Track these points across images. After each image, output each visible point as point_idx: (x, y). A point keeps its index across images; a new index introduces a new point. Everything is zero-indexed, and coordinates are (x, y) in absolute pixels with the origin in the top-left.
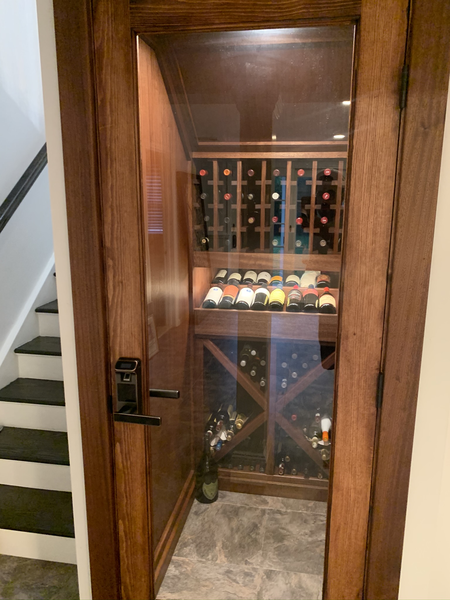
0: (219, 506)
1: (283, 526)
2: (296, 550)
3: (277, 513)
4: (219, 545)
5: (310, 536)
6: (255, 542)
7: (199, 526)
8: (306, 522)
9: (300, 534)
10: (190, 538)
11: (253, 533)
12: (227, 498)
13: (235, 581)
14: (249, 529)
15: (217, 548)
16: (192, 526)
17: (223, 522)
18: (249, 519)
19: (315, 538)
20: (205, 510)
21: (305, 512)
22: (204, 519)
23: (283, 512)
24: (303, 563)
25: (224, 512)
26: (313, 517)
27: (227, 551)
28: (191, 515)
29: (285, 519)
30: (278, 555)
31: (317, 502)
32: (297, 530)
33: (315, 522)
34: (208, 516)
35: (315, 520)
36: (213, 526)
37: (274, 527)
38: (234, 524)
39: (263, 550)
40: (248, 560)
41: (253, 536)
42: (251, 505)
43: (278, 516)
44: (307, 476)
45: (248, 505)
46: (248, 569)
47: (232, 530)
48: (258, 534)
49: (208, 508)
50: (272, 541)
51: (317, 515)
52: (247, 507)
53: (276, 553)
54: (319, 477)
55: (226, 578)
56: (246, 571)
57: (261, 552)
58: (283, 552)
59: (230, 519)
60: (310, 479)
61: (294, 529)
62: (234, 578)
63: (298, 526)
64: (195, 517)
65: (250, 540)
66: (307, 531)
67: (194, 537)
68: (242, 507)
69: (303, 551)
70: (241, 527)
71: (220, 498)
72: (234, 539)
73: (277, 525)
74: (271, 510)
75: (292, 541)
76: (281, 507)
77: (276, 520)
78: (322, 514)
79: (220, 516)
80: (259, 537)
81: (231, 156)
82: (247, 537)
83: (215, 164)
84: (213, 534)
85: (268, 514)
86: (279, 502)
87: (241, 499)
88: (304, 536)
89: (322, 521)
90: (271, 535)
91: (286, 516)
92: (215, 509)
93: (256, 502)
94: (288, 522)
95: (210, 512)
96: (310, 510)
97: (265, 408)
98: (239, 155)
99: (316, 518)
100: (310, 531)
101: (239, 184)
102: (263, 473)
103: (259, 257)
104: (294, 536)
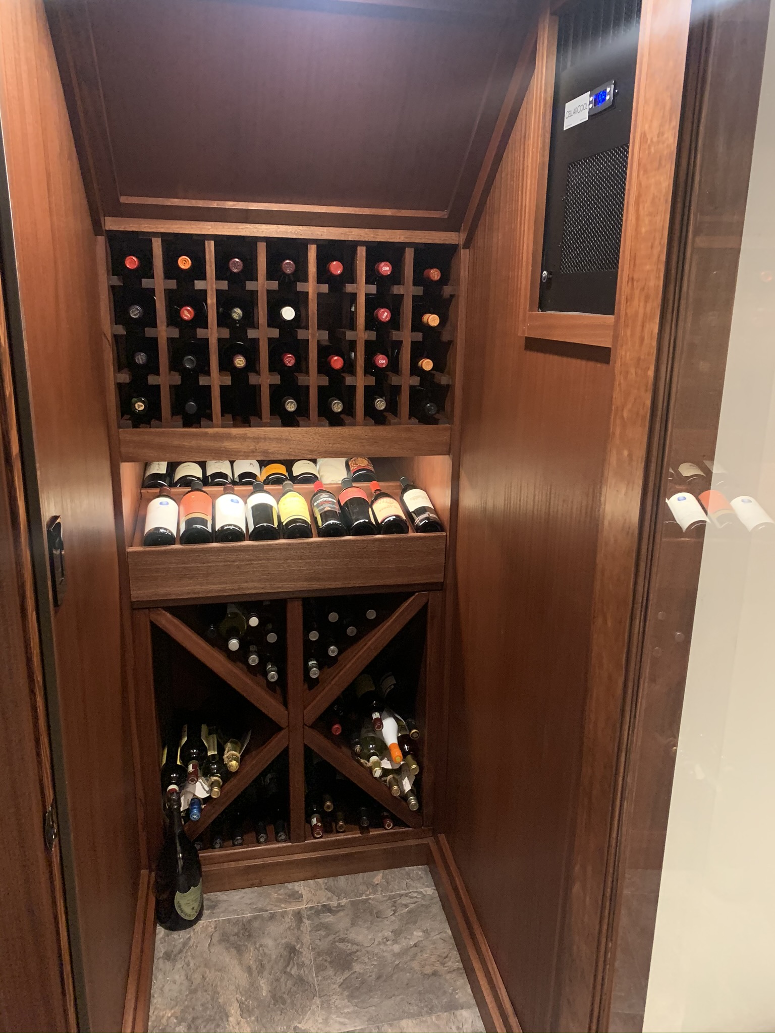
0: (211, 930)
1: (342, 936)
2: (378, 978)
3: (323, 912)
4: (233, 1011)
5: (395, 941)
6: (301, 981)
7: (181, 984)
8: (379, 915)
9: (376, 943)
10: (169, 1015)
11: (290, 966)
12: (223, 906)
14: (282, 961)
15: (231, 1019)
16: (167, 988)
17: (227, 958)
18: (276, 940)
19: (404, 943)
20: (185, 944)
21: (372, 896)
22: (188, 964)
23: (334, 907)
24: (398, 998)
25: (225, 939)
26: (389, 903)
27: (253, 1018)
28: (160, 964)
29: (340, 921)
30: (351, 997)
31: (387, 871)
32: (370, 937)
33: (395, 911)
34: (193, 957)
35: (394, 908)
36: (210, 975)
37: (324, 944)
38: (250, 957)
39: (320, 997)
40: (299, 1026)
41: (293, 972)
42: (271, 909)
43: (328, 918)
44: (363, 830)
45: (267, 911)
47: (249, 970)
48: (301, 965)
49: (189, 938)
50: (330, 972)
51: (394, 897)
52: (265, 914)
53: (346, 993)
54: (387, 828)
57: (317, 1001)
58: (357, 989)
59: (239, 950)
60: (371, 833)
61: (362, 935)
63: (368, 928)
64: (168, 965)
65: (290, 983)
66: (388, 934)
67: (178, 1009)
68: (255, 918)
69: (392, 976)
70: (265, 962)
71: (208, 909)
72: (258, 989)
73: (331, 938)
74: (312, 908)
75: (367, 960)
76: (329, 899)
77: (326, 927)
78: (402, 892)
79: (218, 949)
80: (306, 972)
81: (192, 228)
82: (283, 977)
83: (157, 245)
84: (215, 992)
85: (308, 919)
86: (321, 889)
87: (249, 902)
88: (385, 943)
89: (406, 906)
90: (326, 961)
91: (341, 914)
92: (205, 937)
93: (280, 901)
94: (349, 925)
95: (197, 946)
96: (379, 889)
97: (283, 723)
98: (210, 227)
99: (395, 902)
100: (392, 932)
101: (212, 288)
102: (285, 841)
103: (262, 436)
104: (368, 949)
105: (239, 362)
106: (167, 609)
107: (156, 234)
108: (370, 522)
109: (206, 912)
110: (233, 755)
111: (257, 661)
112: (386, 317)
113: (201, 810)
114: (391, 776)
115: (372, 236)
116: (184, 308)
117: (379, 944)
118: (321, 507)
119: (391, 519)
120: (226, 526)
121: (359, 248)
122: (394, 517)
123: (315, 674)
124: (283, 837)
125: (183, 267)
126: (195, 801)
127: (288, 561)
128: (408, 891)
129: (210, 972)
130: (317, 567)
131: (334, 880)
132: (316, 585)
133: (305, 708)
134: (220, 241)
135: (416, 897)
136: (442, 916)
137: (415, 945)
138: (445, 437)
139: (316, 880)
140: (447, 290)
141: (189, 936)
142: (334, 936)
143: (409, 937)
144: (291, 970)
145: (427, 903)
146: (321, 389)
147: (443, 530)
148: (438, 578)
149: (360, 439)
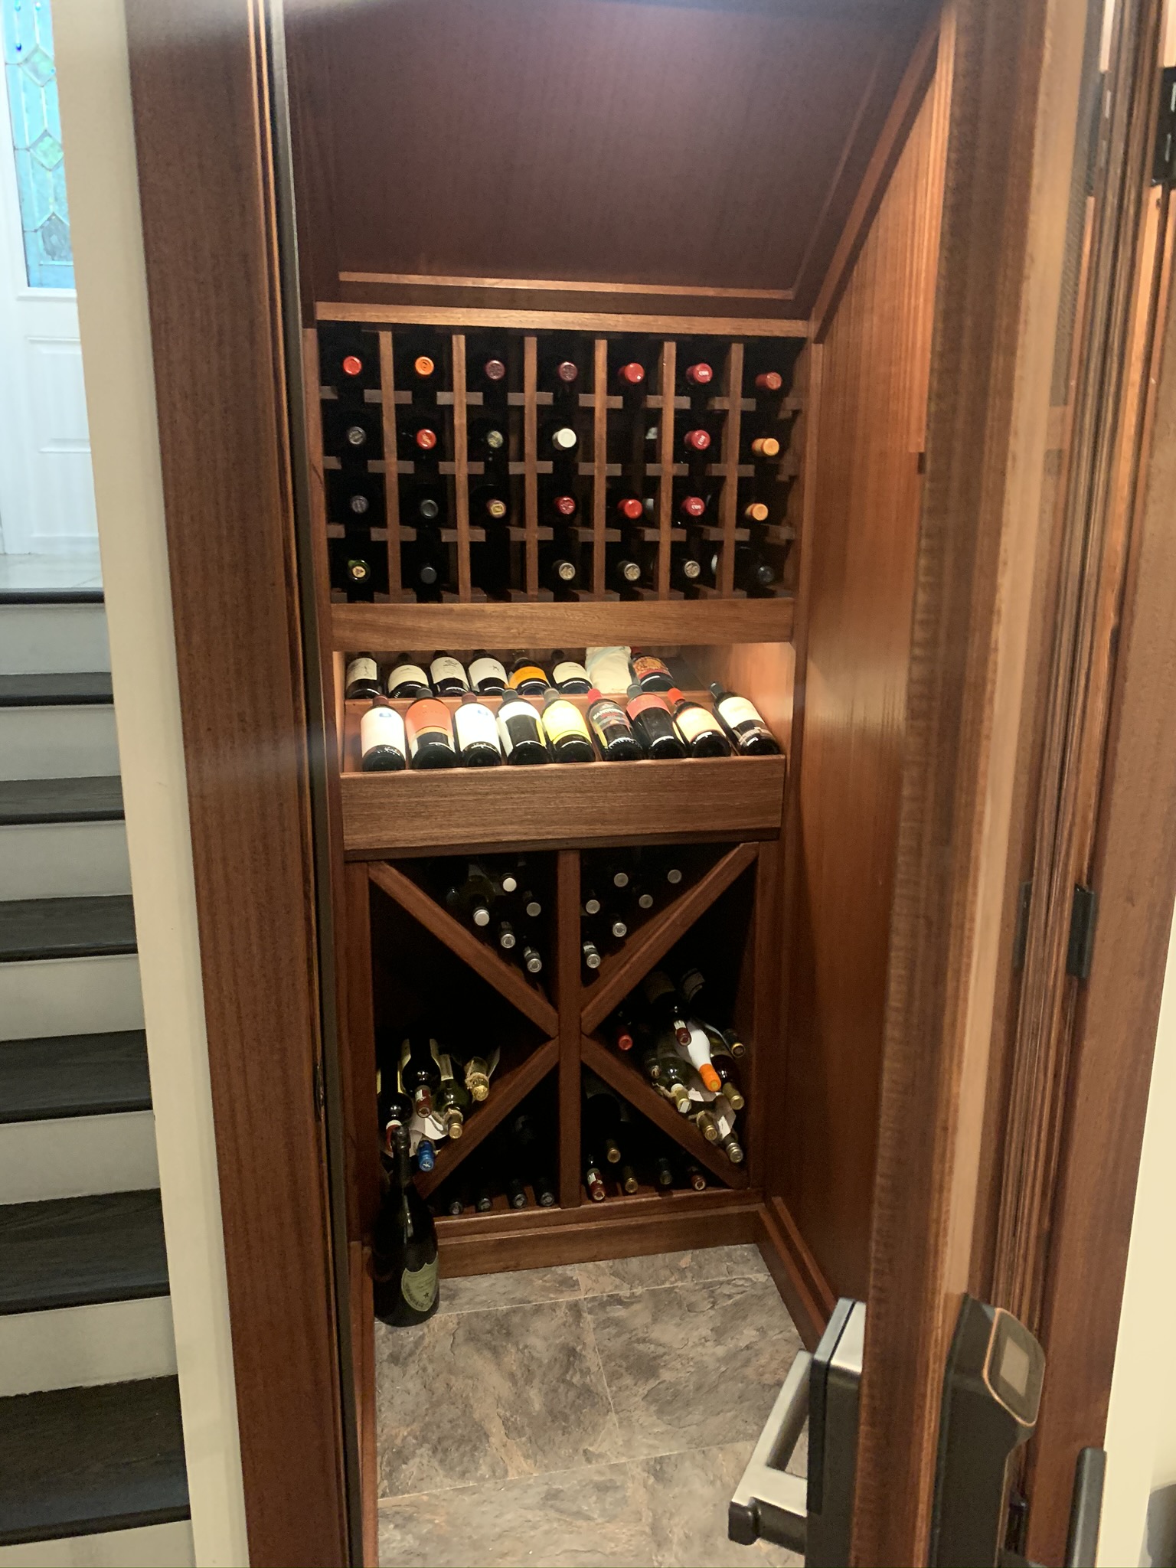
0: (451, 1326)
1: (641, 1335)
2: (698, 1389)
3: (610, 1304)
4: (494, 1430)
5: (717, 1343)
6: (587, 1393)
7: (417, 1394)
8: (691, 1308)
9: (690, 1344)
10: (405, 1434)
11: (570, 1372)
12: (464, 1298)
13: (578, 1514)
14: (558, 1366)
15: (492, 1440)
16: (397, 1401)
17: (480, 1363)
18: (546, 1339)
19: (731, 1344)
20: (417, 1344)
21: (679, 1284)
22: (424, 1370)
23: (627, 1298)
24: (730, 1415)
25: (472, 1337)
26: (705, 1293)
27: (524, 1439)
28: (383, 1369)
29: (639, 1317)
30: (660, 1412)
31: (697, 1252)
32: (681, 1336)
33: (714, 1303)
34: (431, 1360)
35: (712, 1300)
36: (458, 1384)
37: (617, 1345)
38: (512, 1359)
39: (617, 1413)
40: (591, 1449)
41: (575, 1380)
42: (536, 1300)
43: (619, 1312)
44: (662, 1190)
45: (530, 1302)
46: (600, 1473)
47: (512, 1376)
48: (586, 1372)
49: (422, 1337)
50: (628, 1380)
51: (711, 1284)
52: (528, 1307)
53: (653, 1408)
54: (697, 1188)
55: (553, 1514)
56: (597, 1478)
57: (613, 1417)
58: (670, 1403)
59: (495, 1351)
60: (674, 1196)
61: (669, 1333)
62: (575, 1509)
63: (678, 1325)
64: (396, 1371)
65: (572, 1394)
66: (705, 1331)
67: (416, 1427)
68: (514, 1311)
69: (716, 1387)
70: (534, 1366)
71: (445, 1299)
72: (527, 1401)
73: (626, 1337)
74: (594, 1299)
75: (679, 1366)
76: (616, 1287)
77: (617, 1323)
78: (722, 1278)
79: (464, 1349)
80: (594, 1381)
81: (436, 317)
82: (562, 1387)
83: (386, 340)
84: (466, 1406)
85: (589, 1313)
86: (604, 1274)
87: (503, 1290)
88: (703, 1345)
89: (730, 1296)
90: (620, 1366)
91: (637, 1307)
92: (444, 1335)
93: (544, 1289)
94: (649, 1320)
95: (434, 1347)
96: (689, 1275)
97: (551, 1030)
98: (460, 315)
99: (713, 1292)
100: (712, 1330)
101: (461, 401)
102: (551, 1206)
103: (529, 615)
104: (678, 1352)
105: (497, 509)
106: (393, 863)
107: (385, 326)
108: (676, 739)
109: (442, 1304)
110: (479, 1077)
111: (513, 942)
112: (704, 443)
113: (434, 1157)
114: (702, 1113)
115: (686, 326)
116: (421, 432)
117: (695, 1345)
118: (605, 721)
119: (706, 735)
120: (475, 744)
121: (666, 345)
122: (710, 733)
123: (594, 962)
124: (549, 1199)
125: (422, 372)
126: (426, 1144)
127: (562, 795)
128: (729, 1278)
129: (456, 1381)
130: (601, 804)
131: (622, 1264)
132: (601, 830)
133: (582, 1010)
134: (473, 335)
135: (742, 1285)
136: (782, 1311)
137: (747, 1347)
138: (784, 615)
139: (597, 1263)
140: (790, 403)
141: (421, 1333)
142: (628, 1336)
143: (738, 1337)
144: (572, 1378)
145: (760, 1293)
146: (610, 546)
147: (779, 751)
148: (773, 821)
149: (664, 618)
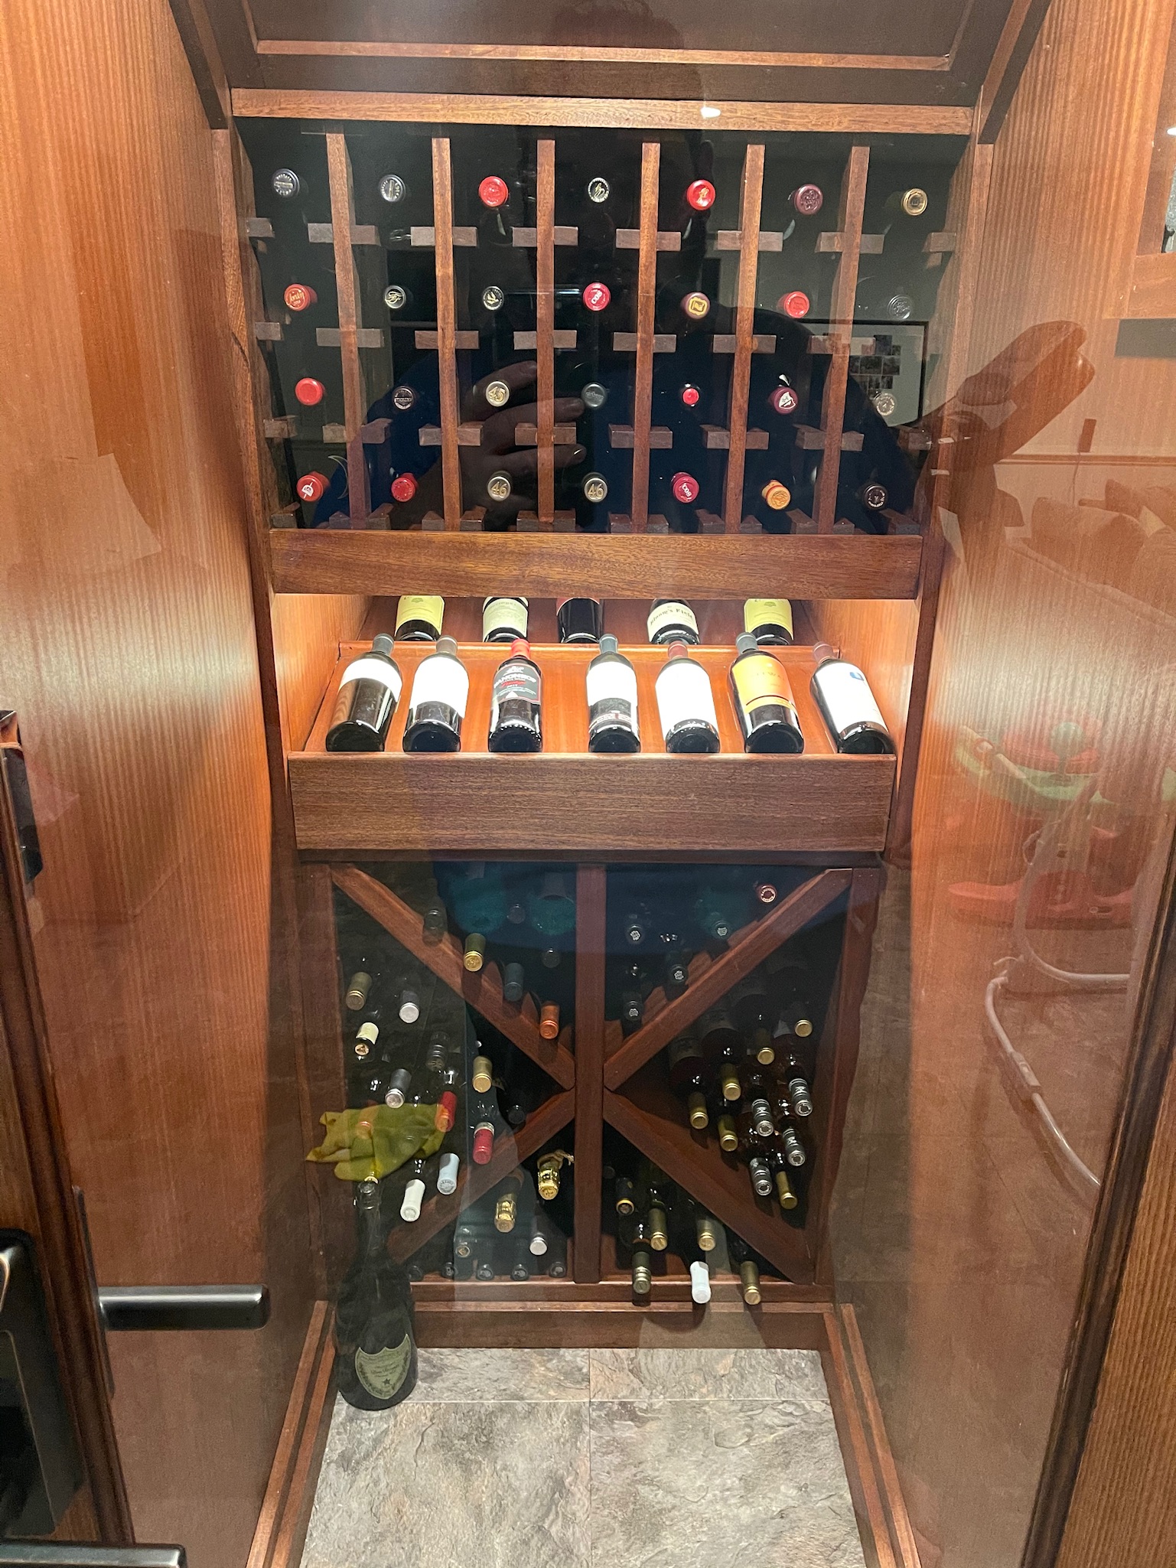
0: (423, 1420)
1: (649, 1472)
3: (620, 1417)
5: (745, 1500)
6: (565, 1551)
7: (360, 1519)
8: (719, 1439)
9: (709, 1496)
11: (551, 1517)
12: (451, 1376)
14: (537, 1503)
16: (334, 1525)
17: (444, 1483)
18: (531, 1459)
19: (761, 1506)
20: (377, 1441)
21: (712, 1399)
22: (376, 1483)
23: (641, 1410)
25: (445, 1443)
26: (741, 1418)
28: (330, 1474)
29: (649, 1442)
31: (742, 1352)
32: (699, 1483)
33: (750, 1437)
34: (387, 1470)
35: (748, 1430)
36: (410, 1512)
37: (616, 1483)
38: (484, 1483)
41: (553, 1530)
42: (531, 1397)
43: (627, 1431)
45: (522, 1398)
47: (478, 1513)
48: (569, 1521)
49: (386, 1430)
50: (620, 1542)
51: (752, 1406)
52: (520, 1406)
59: (465, 1465)
61: (685, 1475)
63: (699, 1464)
64: (343, 1479)
65: (545, 1552)
66: (732, 1480)
68: (502, 1409)
70: (508, 1500)
71: (424, 1380)
73: (630, 1472)
74: (602, 1405)
75: (689, 1530)
76: (632, 1392)
77: (622, 1447)
78: (767, 1398)
79: (427, 1461)
80: (578, 1535)
81: (404, 109)
82: (536, 1538)
83: (336, 146)
84: (413, 1547)
85: (591, 1427)
86: (622, 1369)
87: (495, 1375)
88: (725, 1500)
89: (771, 1429)
90: (615, 1518)
91: (653, 1426)
92: (411, 1435)
93: (547, 1382)
94: (664, 1451)
95: (395, 1450)
96: (726, 1387)
97: (565, 1079)
98: (439, 106)
99: (752, 1417)
100: (741, 1479)
102: (565, 1276)
104: (693, 1507)
106: (363, 866)
107: (332, 125)
109: (419, 1384)
117: (715, 1500)
121: (750, 148)
124: (561, 1271)
127: (581, 794)
128: (777, 1399)
129: (411, 1506)
130: (634, 809)
131: (646, 1355)
132: (631, 843)
133: (606, 1061)
135: (791, 1414)
136: (835, 1463)
137: (781, 1515)
138: (908, 562)
139: (615, 1350)
141: (386, 1426)
142: (634, 1471)
143: (770, 1495)
144: (550, 1526)
145: (812, 1429)
147: (892, 750)
148: (874, 843)
149: (731, 560)
